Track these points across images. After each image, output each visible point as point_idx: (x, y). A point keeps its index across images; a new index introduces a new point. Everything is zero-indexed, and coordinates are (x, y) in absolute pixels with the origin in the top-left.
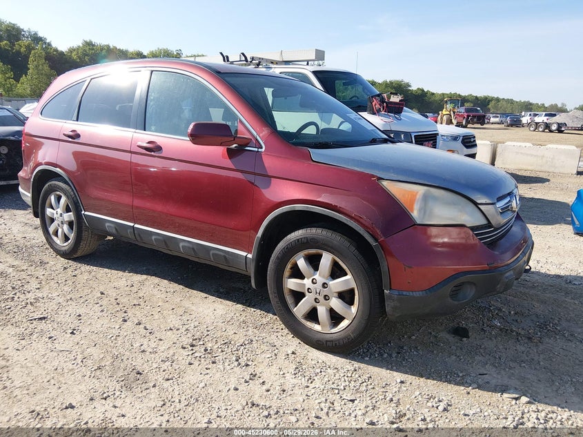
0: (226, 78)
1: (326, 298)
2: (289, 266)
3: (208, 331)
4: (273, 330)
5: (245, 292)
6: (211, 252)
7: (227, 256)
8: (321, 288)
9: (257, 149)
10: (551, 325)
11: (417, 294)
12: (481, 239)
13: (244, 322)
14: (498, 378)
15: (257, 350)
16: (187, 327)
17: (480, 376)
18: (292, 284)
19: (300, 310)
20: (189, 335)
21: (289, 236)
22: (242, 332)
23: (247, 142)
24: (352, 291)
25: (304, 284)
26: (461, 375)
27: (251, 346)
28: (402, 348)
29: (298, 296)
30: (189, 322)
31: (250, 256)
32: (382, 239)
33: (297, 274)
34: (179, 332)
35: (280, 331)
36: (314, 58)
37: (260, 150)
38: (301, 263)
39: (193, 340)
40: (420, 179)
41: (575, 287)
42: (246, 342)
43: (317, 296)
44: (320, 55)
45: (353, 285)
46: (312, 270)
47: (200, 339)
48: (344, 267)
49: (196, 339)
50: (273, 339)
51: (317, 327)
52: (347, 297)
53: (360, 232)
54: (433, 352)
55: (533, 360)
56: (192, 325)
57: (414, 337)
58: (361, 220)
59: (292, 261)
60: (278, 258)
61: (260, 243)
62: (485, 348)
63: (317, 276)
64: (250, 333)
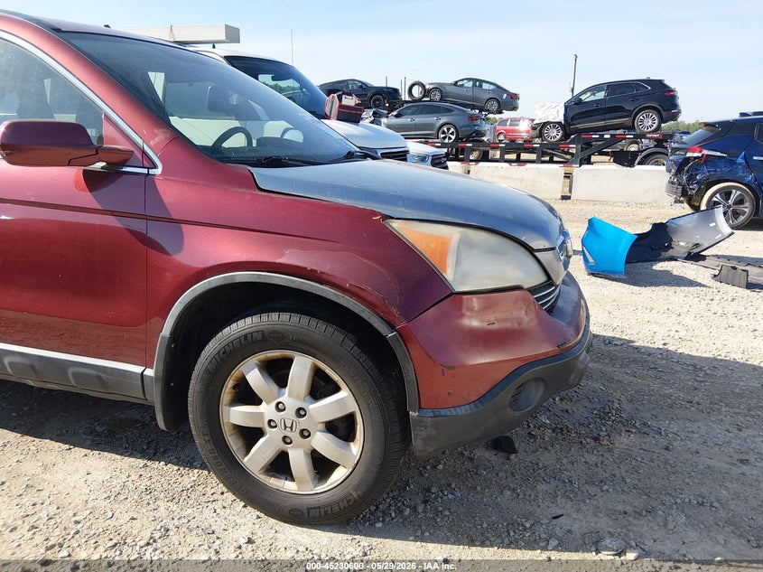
0: (72, 41)
1: (305, 434)
2: (230, 383)
3: (77, 522)
4: (205, 499)
5: (144, 426)
6: (71, 371)
7: (102, 375)
8: (295, 418)
9: (145, 171)
10: (614, 412)
11: (462, 411)
12: (543, 305)
13: (148, 490)
14: (581, 520)
15: (180, 548)
16: (32, 520)
17: (554, 522)
18: (238, 415)
19: (256, 459)
20: (39, 539)
21: (226, 330)
22: (145, 514)
23: (124, 158)
24: (350, 418)
25: (261, 415)
26: (528, 526)
27: (167, 541)
28: (428, 490)
29: (251, 435)
30: (38, 507)
31: (150, 372)
32: (403, 324)
33: (246, 395)
34: (16, 535)
35: (220, 497)
36: (223, 37)
37: (151, 171)
38: (255, 378)
39: (48, 549)
40: (447, 215)
41: (616, 348)
42: (157, 535)
43: (288, 433)
44: (233, 35)
45: (352, 407)
46: (274, 387)
47: (61, 546)
48: (336, 377)
49: (53, 546)
50: (207, 517)
51: (289, 486)
52: (341, 426)
53: (363, 315)
54: (475, 488)
55: (614, 476)
56: (44, 515)
57: (441, 467)
58: (363, 294)
59: (236, 373)
60: (207, 371)
61: (169, 347)
62: (545, 468)
63: (285, 398)
64: (162, 512)
